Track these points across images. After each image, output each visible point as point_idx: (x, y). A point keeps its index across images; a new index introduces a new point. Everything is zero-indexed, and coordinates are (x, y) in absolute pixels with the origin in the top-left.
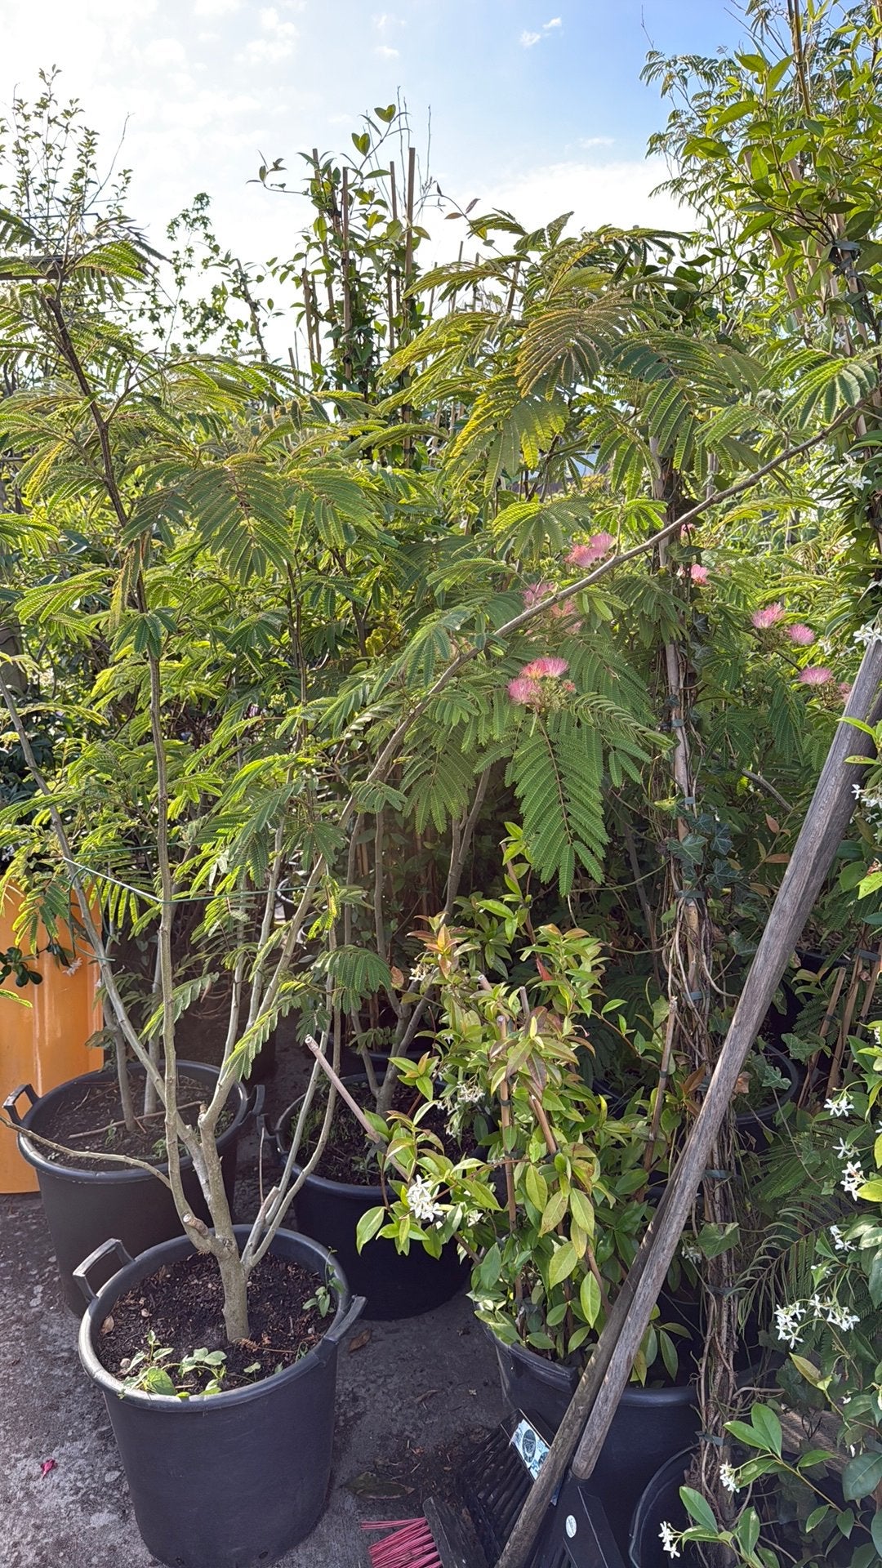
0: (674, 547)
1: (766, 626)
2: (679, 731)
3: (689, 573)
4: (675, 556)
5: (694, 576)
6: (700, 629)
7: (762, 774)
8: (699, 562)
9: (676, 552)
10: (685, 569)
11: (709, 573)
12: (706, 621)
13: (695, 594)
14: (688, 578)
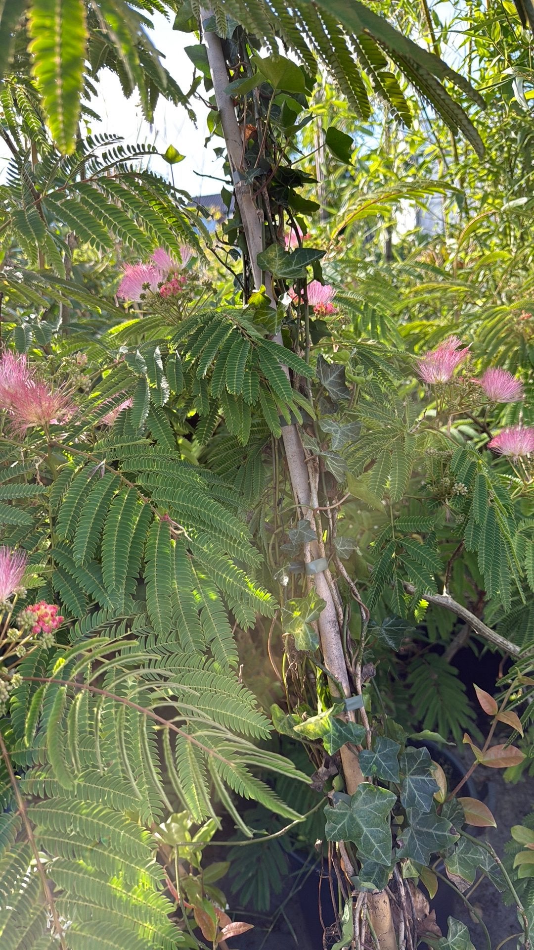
0: (273, 253)
1: (444, 378)
2: (322, 577)
3: (304, 297)
4: (277, 269)
5: (313, 301)
6: (332, 391)
7: (450, 592)
8: (318, 276)
9: (278, 262)
10: (297, 291)
11: (334, 292)
12: (342, 375)
13: (318, 330)
14: (304, 308)
